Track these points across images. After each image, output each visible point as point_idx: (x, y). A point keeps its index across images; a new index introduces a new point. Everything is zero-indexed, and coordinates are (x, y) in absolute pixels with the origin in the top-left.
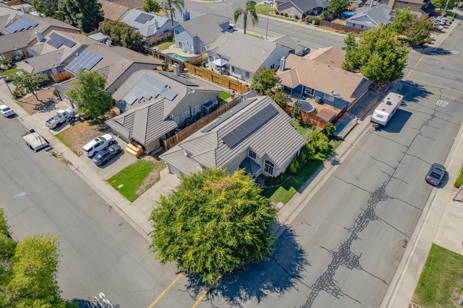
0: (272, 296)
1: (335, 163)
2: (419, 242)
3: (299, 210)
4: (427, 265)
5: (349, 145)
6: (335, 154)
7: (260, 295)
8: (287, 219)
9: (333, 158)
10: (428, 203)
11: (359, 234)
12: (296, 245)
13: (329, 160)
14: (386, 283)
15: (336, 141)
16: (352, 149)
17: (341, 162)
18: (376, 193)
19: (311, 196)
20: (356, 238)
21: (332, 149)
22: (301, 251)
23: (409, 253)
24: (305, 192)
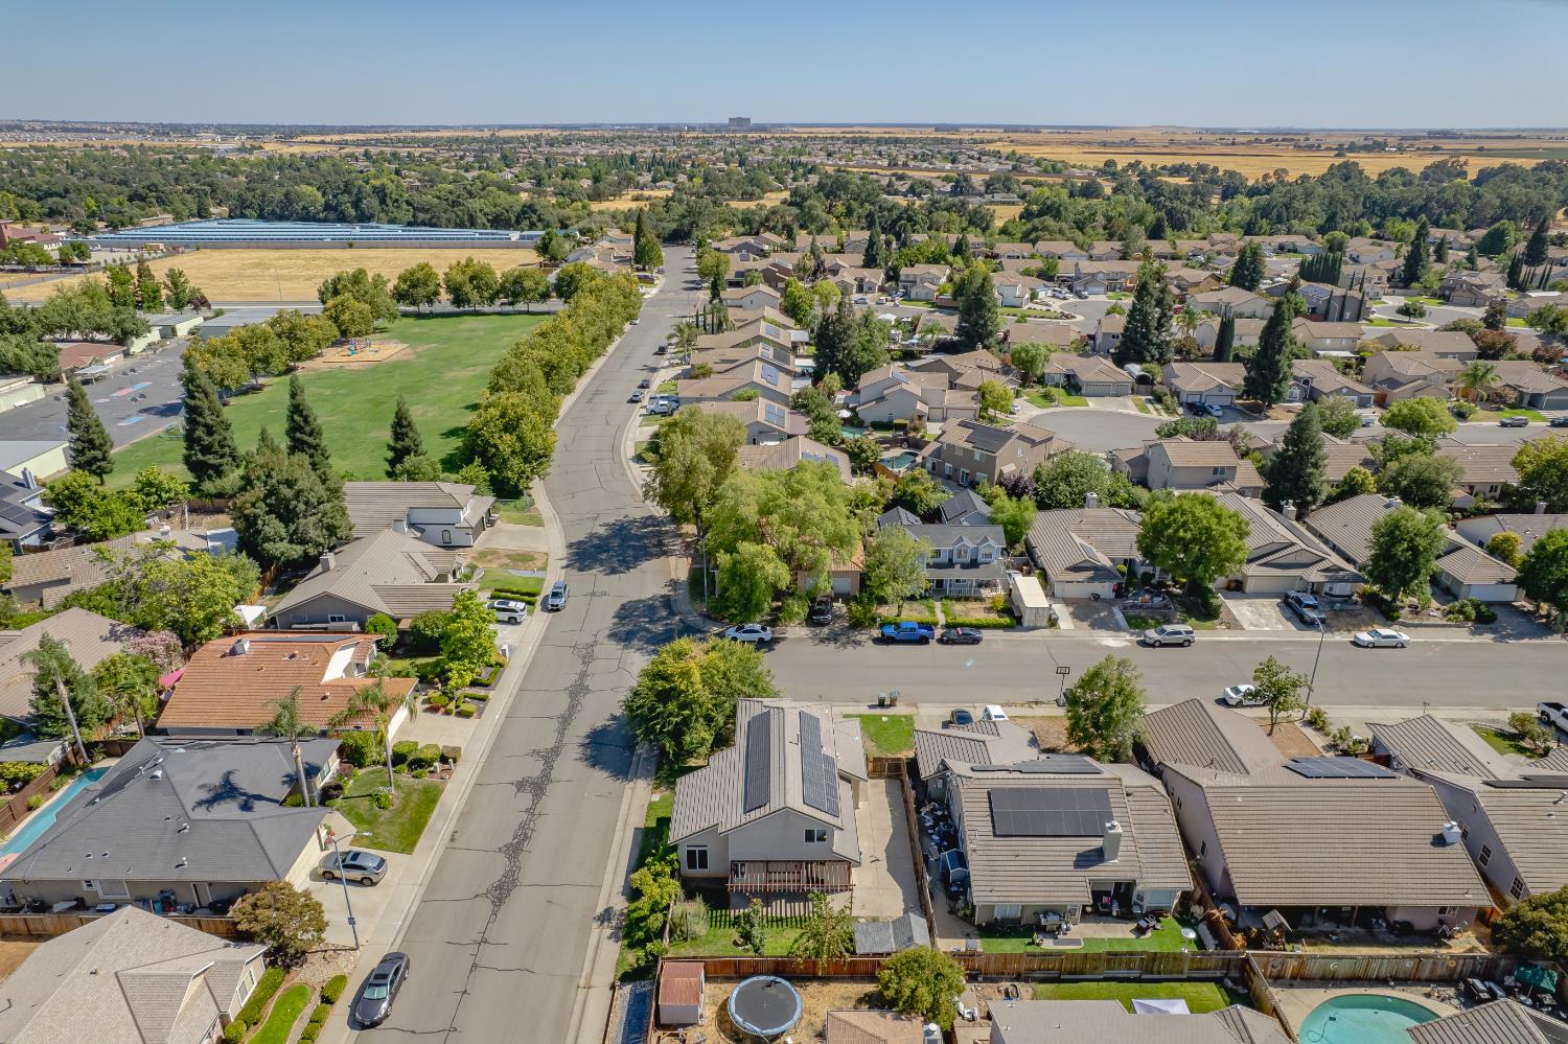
0: (599, 724)
1: (606, 916)
2: (432, 848)
3: (624, 807)
4: (425, 823)
5: (595, 981)
6: (614, 936)
7: (614, 718)
8: (633, 790)
9: (614, 923)
10: (408, 923)
11: (524, 816)
12: (602, 769)
13: (622, 914)
14: (478, 784)
15: (627, 968)
16: (584, 973)
17: (595, 925)
18: (509, 890)
19: (618, 835)
20: (527, 811)
21: (626, 942)
22: (593, 766)
23: (446, 830)
24: (630, 834)
